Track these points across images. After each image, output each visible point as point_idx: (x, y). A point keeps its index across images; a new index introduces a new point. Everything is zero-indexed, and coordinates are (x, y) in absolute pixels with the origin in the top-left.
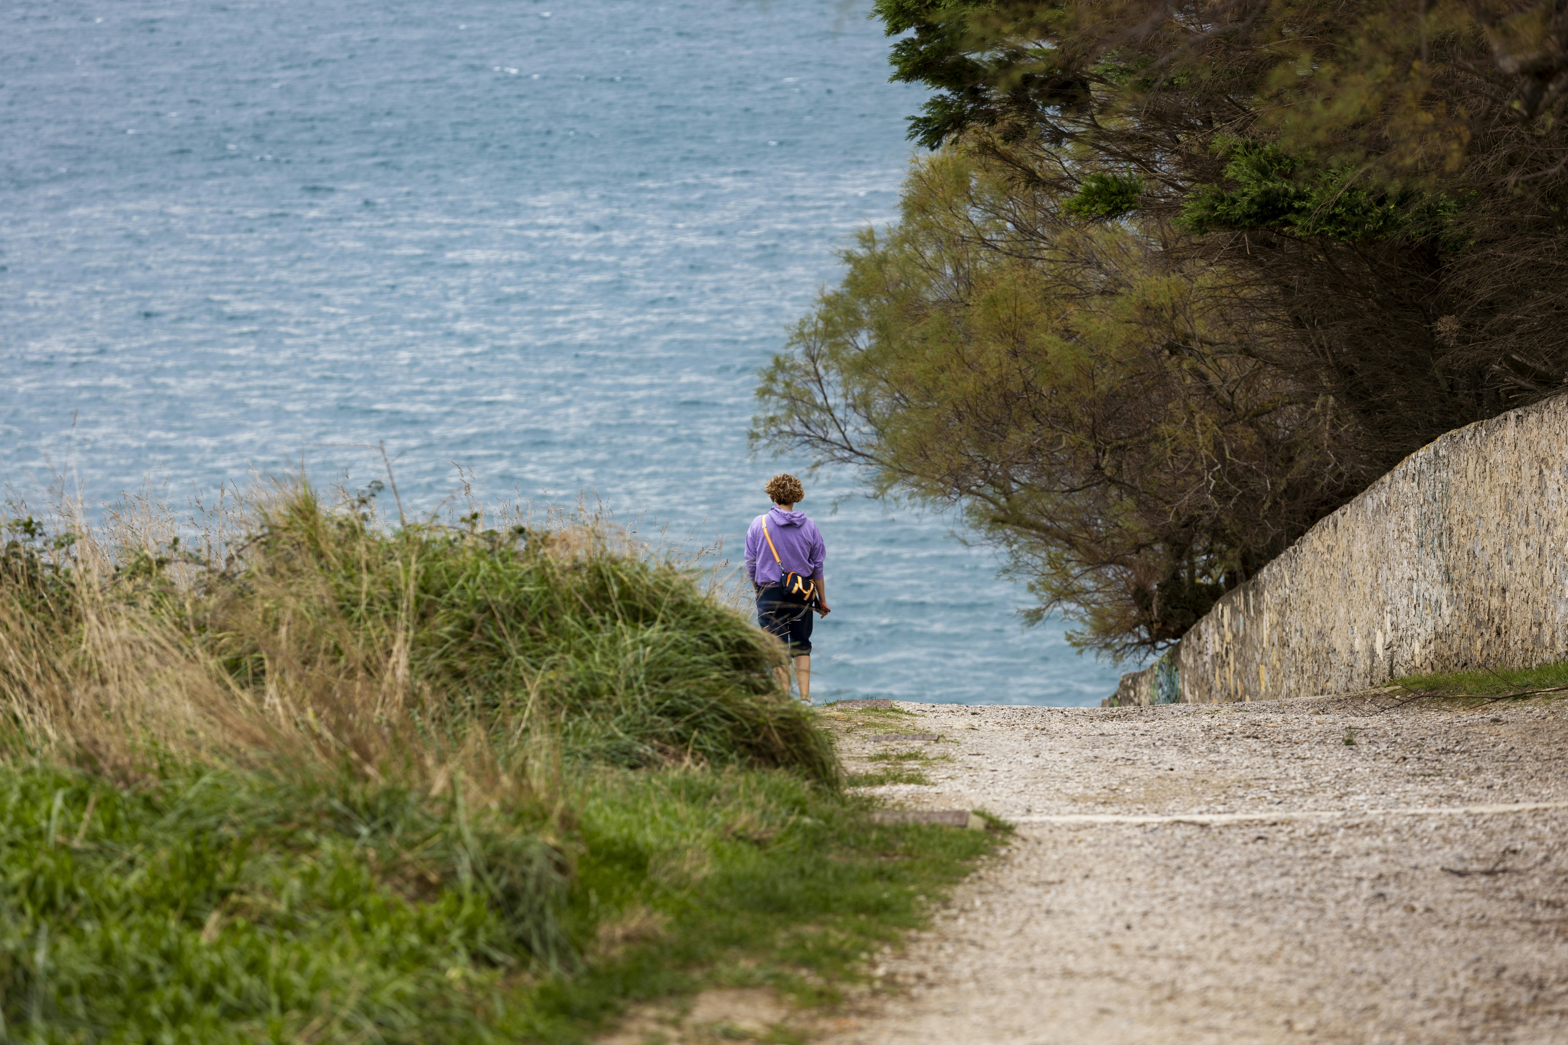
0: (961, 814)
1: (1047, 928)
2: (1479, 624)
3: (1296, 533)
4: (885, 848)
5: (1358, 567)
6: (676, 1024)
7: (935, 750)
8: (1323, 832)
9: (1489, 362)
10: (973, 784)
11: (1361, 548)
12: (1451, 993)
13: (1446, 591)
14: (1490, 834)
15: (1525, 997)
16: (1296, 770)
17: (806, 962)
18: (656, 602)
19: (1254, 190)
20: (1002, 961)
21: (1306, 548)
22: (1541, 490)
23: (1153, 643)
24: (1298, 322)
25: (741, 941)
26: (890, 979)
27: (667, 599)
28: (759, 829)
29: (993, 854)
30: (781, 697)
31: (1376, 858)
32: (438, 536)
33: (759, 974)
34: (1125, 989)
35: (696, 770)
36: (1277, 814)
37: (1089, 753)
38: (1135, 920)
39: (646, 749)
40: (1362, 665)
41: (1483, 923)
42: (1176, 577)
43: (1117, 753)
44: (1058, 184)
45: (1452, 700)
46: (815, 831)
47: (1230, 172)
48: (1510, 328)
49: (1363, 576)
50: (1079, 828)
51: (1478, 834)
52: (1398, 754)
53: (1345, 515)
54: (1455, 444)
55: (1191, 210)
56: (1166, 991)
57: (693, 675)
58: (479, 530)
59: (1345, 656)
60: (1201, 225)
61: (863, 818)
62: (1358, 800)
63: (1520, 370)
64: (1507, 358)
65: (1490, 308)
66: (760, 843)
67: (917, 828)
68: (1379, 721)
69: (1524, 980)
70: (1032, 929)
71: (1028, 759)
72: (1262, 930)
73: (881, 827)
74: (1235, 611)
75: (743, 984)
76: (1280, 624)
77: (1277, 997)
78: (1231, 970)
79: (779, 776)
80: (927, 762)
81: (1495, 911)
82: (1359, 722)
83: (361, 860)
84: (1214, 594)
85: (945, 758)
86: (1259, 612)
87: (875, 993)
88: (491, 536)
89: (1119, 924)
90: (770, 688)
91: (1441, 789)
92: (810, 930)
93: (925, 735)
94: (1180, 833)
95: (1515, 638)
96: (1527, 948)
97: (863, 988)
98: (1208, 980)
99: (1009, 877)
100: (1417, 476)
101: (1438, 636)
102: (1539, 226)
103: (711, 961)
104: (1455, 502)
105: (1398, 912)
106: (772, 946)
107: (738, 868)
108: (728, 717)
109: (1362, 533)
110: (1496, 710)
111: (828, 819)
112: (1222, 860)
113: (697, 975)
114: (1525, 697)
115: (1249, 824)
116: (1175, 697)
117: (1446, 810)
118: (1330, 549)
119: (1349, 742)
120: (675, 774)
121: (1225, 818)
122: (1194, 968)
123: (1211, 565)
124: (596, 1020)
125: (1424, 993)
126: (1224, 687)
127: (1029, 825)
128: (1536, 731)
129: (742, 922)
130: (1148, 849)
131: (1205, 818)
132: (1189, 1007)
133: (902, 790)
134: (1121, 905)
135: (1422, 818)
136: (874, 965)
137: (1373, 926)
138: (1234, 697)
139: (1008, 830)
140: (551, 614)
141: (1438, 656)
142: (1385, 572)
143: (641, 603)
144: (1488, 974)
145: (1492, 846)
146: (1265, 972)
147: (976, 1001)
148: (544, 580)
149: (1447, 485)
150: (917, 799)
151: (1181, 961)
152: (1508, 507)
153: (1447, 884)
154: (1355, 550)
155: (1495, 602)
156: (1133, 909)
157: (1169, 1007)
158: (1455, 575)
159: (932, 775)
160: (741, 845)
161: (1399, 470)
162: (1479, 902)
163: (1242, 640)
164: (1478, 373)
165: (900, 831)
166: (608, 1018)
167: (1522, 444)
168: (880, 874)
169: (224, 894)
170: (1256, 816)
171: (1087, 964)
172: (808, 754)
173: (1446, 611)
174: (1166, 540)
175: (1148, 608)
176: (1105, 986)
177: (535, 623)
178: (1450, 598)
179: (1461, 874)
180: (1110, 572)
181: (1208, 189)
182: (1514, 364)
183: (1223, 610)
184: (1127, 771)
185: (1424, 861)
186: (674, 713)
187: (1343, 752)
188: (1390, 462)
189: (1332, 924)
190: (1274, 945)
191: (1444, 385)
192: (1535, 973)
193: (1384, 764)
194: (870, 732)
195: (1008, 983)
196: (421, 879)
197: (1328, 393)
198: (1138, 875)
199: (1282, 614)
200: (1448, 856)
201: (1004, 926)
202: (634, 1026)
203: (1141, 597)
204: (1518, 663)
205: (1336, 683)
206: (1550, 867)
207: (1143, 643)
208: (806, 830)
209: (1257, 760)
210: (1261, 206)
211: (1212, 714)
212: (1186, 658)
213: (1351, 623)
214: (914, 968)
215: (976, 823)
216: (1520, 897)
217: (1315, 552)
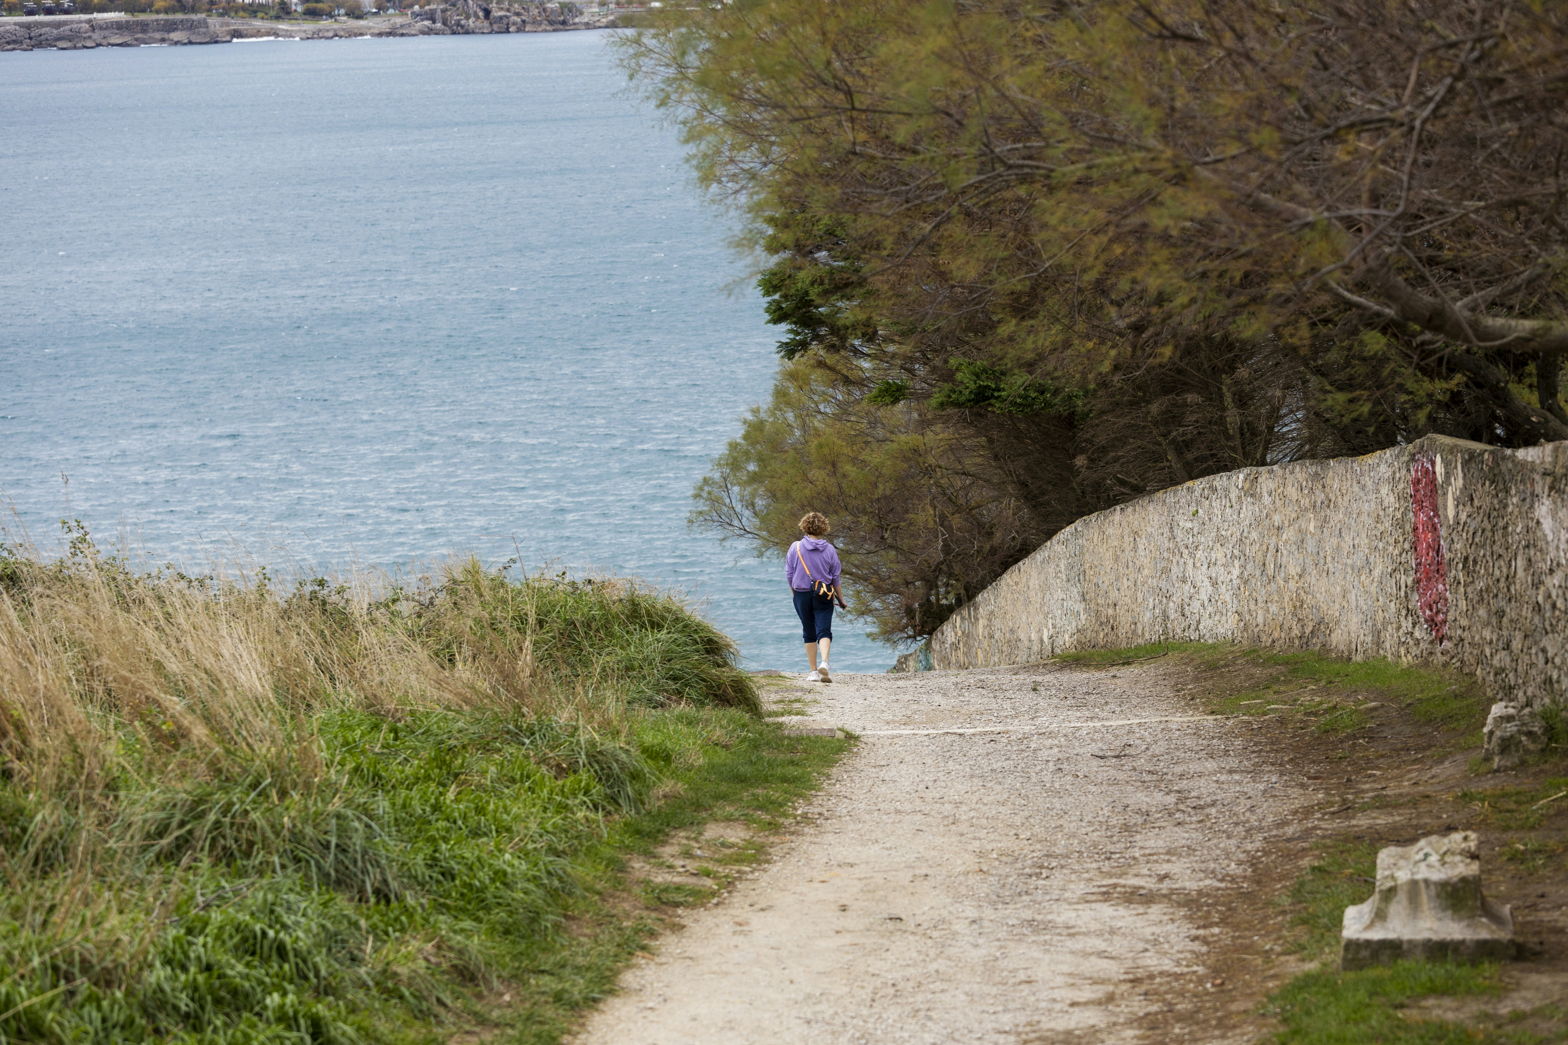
0: (831, 730)
1: (883, 788)
2: (1101, 624)
3: (996, 575)
4: (792, 749)
5: (1033, 593)
6: (696, 840)
7: (809, 697)
8: (1026, 737)
9: (1104, 479)
10: (832, 715)
11: (1034, 582)
12: (1100, 819)
13: (1083, 605)
14: (1116, 737)
15: (1140, 820)
16: (1007, 705)
17: (760, 808)
18: (664, 618)
19: (972, 386)
20: (862, 806)
21: (1003, 583)
22: (1135, 549)
23: (914, 637)
24: (996, 457)
25: (724, 797)
26: (805, 816)
27: (670, 617)
28: (725, 740)
29: (850, 751)
30: (732, 669)
31: (1056, 750)
32: (544, 584)
33: (737, 814)
34: (929, 819)
35: (687, 709)
36: (1000, 728)
37: (893, 697)
38: (930, 784)
39: (660, 698)
40: (1036, 648)
41: (1115, 782)
42: (928, 600)
43: (908, 697)
44: (861, 383)
45: (1088, 666)
46: (754, 740)
47: (959, 376)
48: (1116, 460)
49: (1036, 598)
50: (894, 737)
51: (1110, 736)
52: (1062, 695)
53: (1025, 565)
54: (1086, 524)
55: (937, 398)
56: (951, 820)
57: (684, 657)
58: (566, 581)
59: (1026, 643)
60: (942, 405)
61: (779, 733)
62: (1043, 720)
63: (1122, 483)
64: (1115, 477)
65: (1104, 450)
66: (726, 747)
67: (809, 737)
68: (1049, 678)
69: (1139, 812)
70: (875, 789)
71: (861, 701)
72: (999, 788)
73: (789, 738)
74: (963, 619)
75: (729, 819)
76: (989, 627)
77: (1009, 822)
78: (984, 808)
79: (733, 711)
80: (806, 704)
81: (1121, 776)
82: (1039, 679)
83: (527, 757)
84: (950, 610)
85: (815, 701)
86: (977, 619)
87: (798, 823)
88: (573, 584)
89: (922, 786)
90: (726, 664)
91: (1087, 714)
92: (759, 791)
93: (802, 690)
94: (949, 739)
95: (1121, 632)
96: (1139, 795)
97: (791, 820)
98: (972, 814)
99: (860, 763)
100: (1065, 543)
101: (1079, 631)
102: (1131, 404)
103: (711, 808)
104: (1087, 556)
105: (1069, 778)
106: (741, 799)
107: (716, 760)
108: (704, 680)
109: (1034, 574)
110: (1113, 671)
111: (761, 734)
112: (973, 752)
113: (704, 814)
114: (1129, 663)
115: (985, 733)
116: (929, 668)
117: (1091, 724)
118: (1017, 584)
119: (1034, 690)
120: (676, 712)
121: (972, 731)
122: (964, 808)
123: (948, 593)
124: (656, 838)
125: (1086, 819)
126: (957, 661)
127: (867, 736)
128: (1137, 682)
129: (724, 788)
130: (933, 747)
131: (961, 731)
132: (963, 827)
133: (795, 719)
134: (922, 777)
135: (1079, 729)
136: (796, 809)
137: (1057, 785)
138: (962, 667)
139: (857, 738)
140: (607, 626)
141: (1079, 642)
142: (1048, 596)
143: (656, 619)
144: (1120, 809)
145: (1117, 743)
146: (1001, 809)
147: (851, 826)
148: (602, 607)
149: (1082, 547)
150: (802, 723)
151: (958, 804)
152: (1117, 559)
153: (1095, 763)
154: (1031, 584)
155: (1110, 611)
156: (928, 778)
157: (953, 827)
158: (1087, 597)
159: (809, 711)
160: (718, 748)
161: (1055, 539)
162: (1112, 772)
163: (967, 635)
164: (1097, 485)
165: (799, 739)
166: (661, 837)
167: (1124, 524)
168: (792, 763)
169: (456, 776)
170: (987, 729)
171: (908, 807)
172: (747, 699)
173: (1083, 617)
174: (922, 579)
175: (913, 618)
176: (919, 817)
177: (598, 630)
178: (1085, 609)
179: (1102, 758)
180: (890, 599)
181: (947, 386)
182: (1118, 479)
183: (956, 618)
184: (915, 707)
185: (1081, 751)
186: (675, 678)
187: (1032, 694)
188: (1050, 535)
189: (1035, 784)
190: (1005, 796)
191: (1079, 491)
192: (1144, 808)
193: (1055, 701)
194: (772, 688)
195: (867, 817)
196: (558, 766)
197: (1011, 495)
198: (929, 761)
199: (990, 620)
200: (1094, 748)
201: (861, 788)
202: (674, 841)
203: (910, 612)
204: (1124, 645)
205: (1021, 658)
206: (1149, 753)
207: (909, 637)
208: (750, 740)
209: (986, 700)
210: (977, 395)
211: (957, 676)
212: (935, 645)
213: (1029, 624)
214: (816, 810)
215: (840, 735)
216: (1134, 769)
217: (1008, 585)
